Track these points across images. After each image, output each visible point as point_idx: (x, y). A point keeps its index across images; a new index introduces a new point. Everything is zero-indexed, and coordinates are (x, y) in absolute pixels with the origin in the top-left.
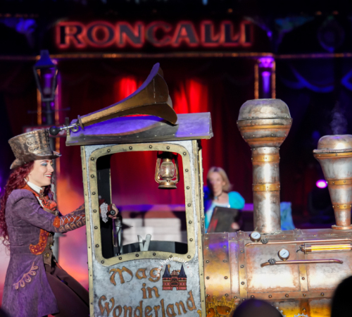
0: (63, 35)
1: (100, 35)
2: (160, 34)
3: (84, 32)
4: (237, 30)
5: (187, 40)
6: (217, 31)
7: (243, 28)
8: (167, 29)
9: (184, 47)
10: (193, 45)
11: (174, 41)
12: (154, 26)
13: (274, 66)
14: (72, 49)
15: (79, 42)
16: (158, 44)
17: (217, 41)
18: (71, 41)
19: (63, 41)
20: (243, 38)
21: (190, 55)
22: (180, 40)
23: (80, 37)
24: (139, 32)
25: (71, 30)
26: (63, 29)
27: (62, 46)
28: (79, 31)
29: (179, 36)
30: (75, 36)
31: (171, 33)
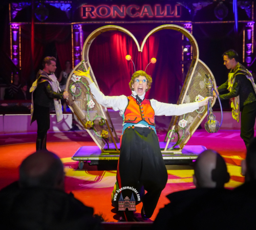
0: (85, 12)
1: (103, 12)
2: (134, 11)
3: (95, 10)
4: (173, 9)
5: (148, 14)
6: (163, 9)
7: (176, 8)
8: (137, 9)
9: (146, 18)
10: (150, 17)
11: (141, 15)
12: (131, 7)
13: (192, 27)
14: (89, 19)
15: (93, 16)
16: (133, 16)
17: (163, 15)
18: (88, 14)
19: (84, 15)
20: (176, 13)
21: (149, 22)
22: (144, 14)
23: (93, 13)
24: (123, 10)
25: (88, 9)
26: (84, 9)
27: (84, 17)
28: (93, 10)
29: (143, 12)
30: (91, 12)
31: (140, 11)
